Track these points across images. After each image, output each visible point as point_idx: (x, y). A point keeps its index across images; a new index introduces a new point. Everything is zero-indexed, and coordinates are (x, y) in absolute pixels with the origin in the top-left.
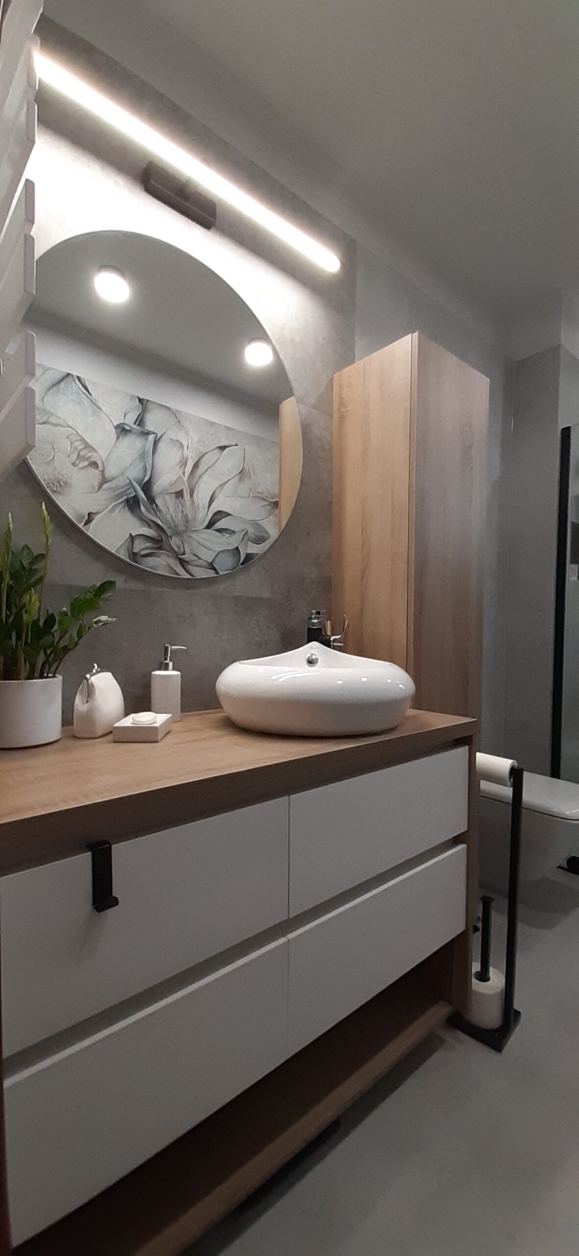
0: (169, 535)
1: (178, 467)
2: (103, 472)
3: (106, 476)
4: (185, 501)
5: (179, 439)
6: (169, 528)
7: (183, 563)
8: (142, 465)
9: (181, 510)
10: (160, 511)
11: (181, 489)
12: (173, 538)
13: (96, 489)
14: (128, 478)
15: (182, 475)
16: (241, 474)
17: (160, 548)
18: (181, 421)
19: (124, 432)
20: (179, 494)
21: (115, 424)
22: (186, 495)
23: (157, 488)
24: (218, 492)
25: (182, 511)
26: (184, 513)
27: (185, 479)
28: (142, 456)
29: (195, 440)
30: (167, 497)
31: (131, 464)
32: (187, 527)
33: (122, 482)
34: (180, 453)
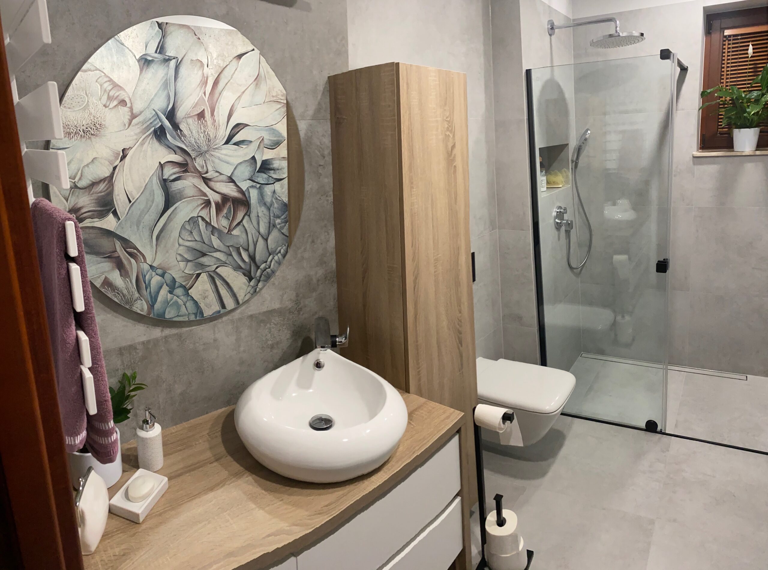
0: (193, 157)
1: (199, 89)
2: (131, 108)
3: (134, 112)
4: (206, 121)
5: (198, 59)
6: (193, 150)
7: (206, 181)
8: (165, 93)
9: (203, 131)
10: (185, 136)
11: (202, 109)
12: (197, 159)
13: (127, 126)
14: (154, 110)
15: (203, 95)
16: (256, 81)
17: (186, 171)
18: (200, 38)
19: (146, 64)
20: (201, 115)
21: (138, 57)
22: (208, 115)
23: (180, 114)
24: (236, 104)
25: (205, 132)
26: (206, 133)
27: (206, 99)
28: (166, 85)
29: (215, 56)
30: (190, 121)
31: (156, 95)
32: (208, 146)
33: (148, 114)
34: (200, 73)
